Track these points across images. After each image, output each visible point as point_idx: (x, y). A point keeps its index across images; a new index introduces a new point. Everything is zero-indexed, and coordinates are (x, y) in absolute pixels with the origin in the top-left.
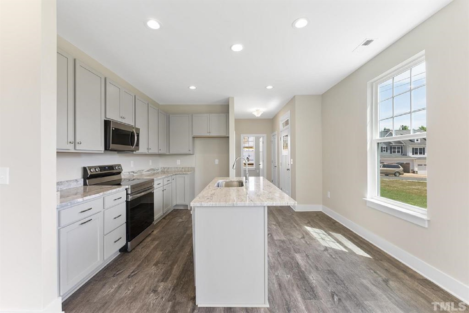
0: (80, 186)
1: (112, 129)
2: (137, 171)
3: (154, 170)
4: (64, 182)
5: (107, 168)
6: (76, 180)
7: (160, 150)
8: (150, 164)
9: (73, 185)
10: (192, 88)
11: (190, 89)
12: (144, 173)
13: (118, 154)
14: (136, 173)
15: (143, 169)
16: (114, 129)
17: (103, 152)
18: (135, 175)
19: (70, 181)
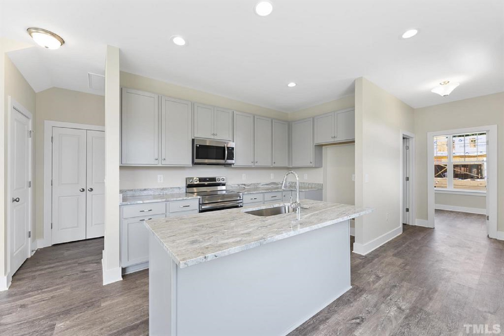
0: (182, 192)
1: (196, 147)
2: (250, 184)
3: (278, 184)
4: (168, 188)
5: (208, 179)
6: (179, 188)
7: (274, 163)
8: (271, 178)
9: (176, 191)
10: (292, 85)
11: (289, 87)
12: (260, 186)
13: (225, 168)
14: (248, 186)
15: (258, 182)
16: (198, 146)
17: (191, 166)
18: (246, 187)
19: (174, 188)
